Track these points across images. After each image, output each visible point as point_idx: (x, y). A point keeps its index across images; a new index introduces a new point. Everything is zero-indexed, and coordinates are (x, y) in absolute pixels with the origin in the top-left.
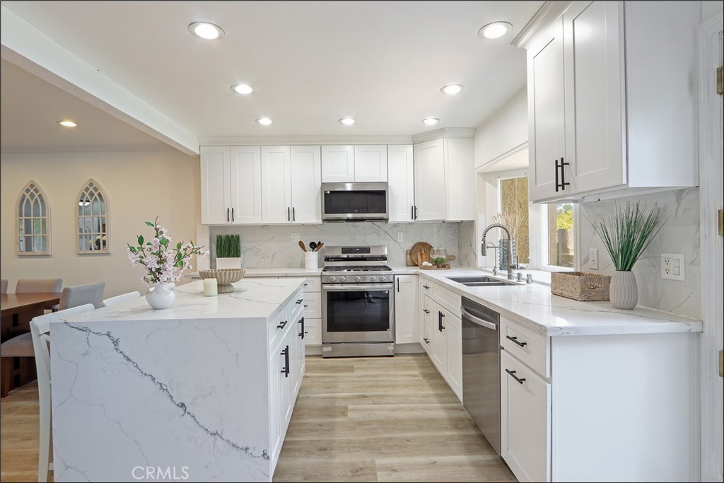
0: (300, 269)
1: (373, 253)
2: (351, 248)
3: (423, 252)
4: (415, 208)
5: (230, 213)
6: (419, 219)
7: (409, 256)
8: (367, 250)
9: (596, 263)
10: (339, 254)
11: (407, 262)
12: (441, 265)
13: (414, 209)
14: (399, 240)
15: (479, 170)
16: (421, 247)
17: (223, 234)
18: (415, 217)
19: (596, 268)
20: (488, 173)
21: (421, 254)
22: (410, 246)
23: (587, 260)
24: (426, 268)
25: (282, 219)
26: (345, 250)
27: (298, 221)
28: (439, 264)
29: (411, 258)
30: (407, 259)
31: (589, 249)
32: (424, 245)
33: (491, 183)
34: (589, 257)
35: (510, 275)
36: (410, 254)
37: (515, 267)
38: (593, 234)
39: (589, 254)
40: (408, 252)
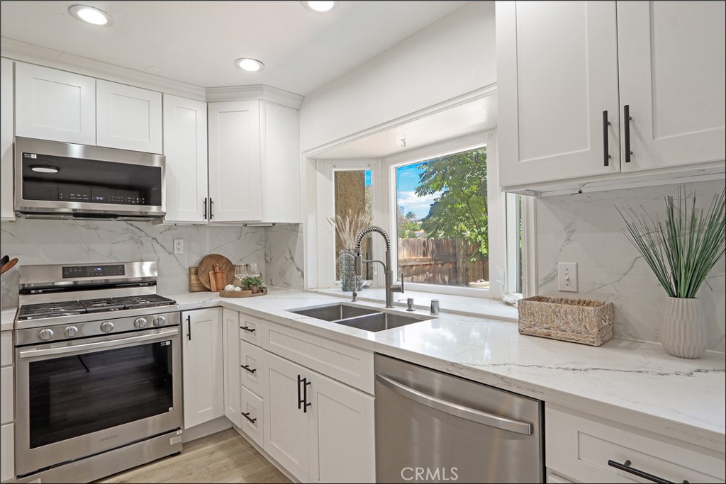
2: (84, 268)
3: (217, 269)
4: (211, 202)
6: (216, 218)
7: (193, 277)
8: (120, 269)
9: (574, 283)
11: (190, 285)
12: (255, 289)
13: (208, 203)
14: (175, 252)
15: (311, 154)
16: (213, 262)
18: (211, 216)
19: (575, 290)
20: (320, 160)
21: (215, 273)
22: (194, 261)
23: (551, 278)
24: (233, 295)
26: (67, 272)
28: (253, 287)
29: (198, 279)
30: (190, 281)
31: (557, 263)
32: (219, 258)
33: (325, 174)
34: (557, 274)
35: (389, 302)
36: (196, 273)
37: (400, 289)
38: (565, 241)
39: (555, 271)
40: (193, 271)
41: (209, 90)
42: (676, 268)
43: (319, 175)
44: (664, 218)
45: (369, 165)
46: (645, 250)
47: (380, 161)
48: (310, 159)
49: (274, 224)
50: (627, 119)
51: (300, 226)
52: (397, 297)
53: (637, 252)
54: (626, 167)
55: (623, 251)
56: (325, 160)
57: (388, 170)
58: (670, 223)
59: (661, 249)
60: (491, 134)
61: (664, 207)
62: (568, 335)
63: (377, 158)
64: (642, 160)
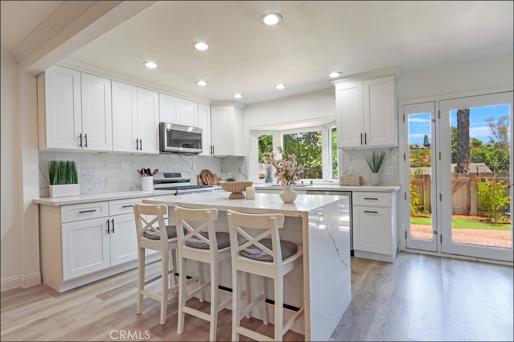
0: (129, 192)
1: (184, 177)
2: (169, 174)
3: (208, 175)
5: (82, 139)
8: (179, 175)
9: (352, 172)
10: (163, 178)
11: (198, 183)
14: (193, 168)
16: (206, 173)
17: (58, 159)
18: (214, 153)
19: (352, 174)
21: (208, 178)
23: (346, 171)
25: (131, 148)
26: (165, 175)
27: (144, 151)
29: (202, 180)
30: (198, 181)
31: (348, 167)
32: (207, 171)
33: (255, 137)
36: (201, 177)
38: (350, 162)
39: (348, 170)
40: (199, 177)
41: (212, 101)
42: (374, 167)
43: (252, 136)
44: (372, 156)
46: (368, 163)
48: (250, 130)
49: (228, 157)
50: (366, 135)
51: (245, 158)
53: (367, 164)
54: (365, 145)
55: (364, 164)
56: (255, 131)
57: (280, 136)
58: (373, 157)
59: (372, 163)
61: (372, 154)
62: (353, 184)
63: (276, 131)
64: (368, 144)
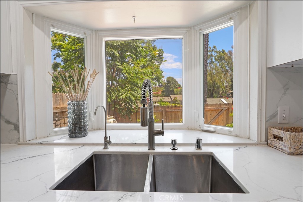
9: (288, 118)
15: (29, 4)
19: (288, 122)
20: (37, 15)
23: (274, 116)
31: (278, 107)
33: (43, 30)
34: (278, 114)
35: (151, 144)
37: (161, 133)
38: (283, 95)
39: (276, 111)
43: (36, 30)
45: (85, 34)
47: (94, 33)
52: (158, 139)
56: (44, 17)
60: (188, 30)
